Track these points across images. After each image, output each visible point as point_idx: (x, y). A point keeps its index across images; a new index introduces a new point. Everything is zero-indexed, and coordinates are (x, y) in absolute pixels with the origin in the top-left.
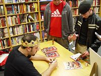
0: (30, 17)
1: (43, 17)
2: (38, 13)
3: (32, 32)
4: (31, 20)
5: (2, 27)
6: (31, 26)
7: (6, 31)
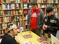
0: (18, 17)
1: (25, 17)
2: (22, 15)
3: (19, 26)
4: (18, 19)
5: (1, 23)
6: (18, 23)
7: (3, 25)
